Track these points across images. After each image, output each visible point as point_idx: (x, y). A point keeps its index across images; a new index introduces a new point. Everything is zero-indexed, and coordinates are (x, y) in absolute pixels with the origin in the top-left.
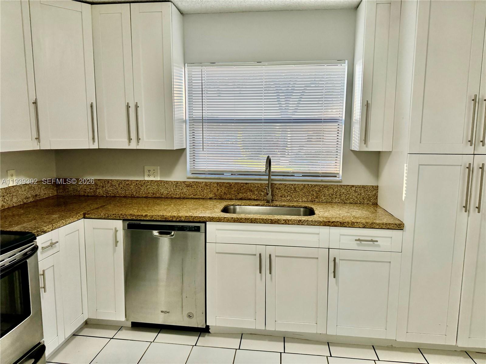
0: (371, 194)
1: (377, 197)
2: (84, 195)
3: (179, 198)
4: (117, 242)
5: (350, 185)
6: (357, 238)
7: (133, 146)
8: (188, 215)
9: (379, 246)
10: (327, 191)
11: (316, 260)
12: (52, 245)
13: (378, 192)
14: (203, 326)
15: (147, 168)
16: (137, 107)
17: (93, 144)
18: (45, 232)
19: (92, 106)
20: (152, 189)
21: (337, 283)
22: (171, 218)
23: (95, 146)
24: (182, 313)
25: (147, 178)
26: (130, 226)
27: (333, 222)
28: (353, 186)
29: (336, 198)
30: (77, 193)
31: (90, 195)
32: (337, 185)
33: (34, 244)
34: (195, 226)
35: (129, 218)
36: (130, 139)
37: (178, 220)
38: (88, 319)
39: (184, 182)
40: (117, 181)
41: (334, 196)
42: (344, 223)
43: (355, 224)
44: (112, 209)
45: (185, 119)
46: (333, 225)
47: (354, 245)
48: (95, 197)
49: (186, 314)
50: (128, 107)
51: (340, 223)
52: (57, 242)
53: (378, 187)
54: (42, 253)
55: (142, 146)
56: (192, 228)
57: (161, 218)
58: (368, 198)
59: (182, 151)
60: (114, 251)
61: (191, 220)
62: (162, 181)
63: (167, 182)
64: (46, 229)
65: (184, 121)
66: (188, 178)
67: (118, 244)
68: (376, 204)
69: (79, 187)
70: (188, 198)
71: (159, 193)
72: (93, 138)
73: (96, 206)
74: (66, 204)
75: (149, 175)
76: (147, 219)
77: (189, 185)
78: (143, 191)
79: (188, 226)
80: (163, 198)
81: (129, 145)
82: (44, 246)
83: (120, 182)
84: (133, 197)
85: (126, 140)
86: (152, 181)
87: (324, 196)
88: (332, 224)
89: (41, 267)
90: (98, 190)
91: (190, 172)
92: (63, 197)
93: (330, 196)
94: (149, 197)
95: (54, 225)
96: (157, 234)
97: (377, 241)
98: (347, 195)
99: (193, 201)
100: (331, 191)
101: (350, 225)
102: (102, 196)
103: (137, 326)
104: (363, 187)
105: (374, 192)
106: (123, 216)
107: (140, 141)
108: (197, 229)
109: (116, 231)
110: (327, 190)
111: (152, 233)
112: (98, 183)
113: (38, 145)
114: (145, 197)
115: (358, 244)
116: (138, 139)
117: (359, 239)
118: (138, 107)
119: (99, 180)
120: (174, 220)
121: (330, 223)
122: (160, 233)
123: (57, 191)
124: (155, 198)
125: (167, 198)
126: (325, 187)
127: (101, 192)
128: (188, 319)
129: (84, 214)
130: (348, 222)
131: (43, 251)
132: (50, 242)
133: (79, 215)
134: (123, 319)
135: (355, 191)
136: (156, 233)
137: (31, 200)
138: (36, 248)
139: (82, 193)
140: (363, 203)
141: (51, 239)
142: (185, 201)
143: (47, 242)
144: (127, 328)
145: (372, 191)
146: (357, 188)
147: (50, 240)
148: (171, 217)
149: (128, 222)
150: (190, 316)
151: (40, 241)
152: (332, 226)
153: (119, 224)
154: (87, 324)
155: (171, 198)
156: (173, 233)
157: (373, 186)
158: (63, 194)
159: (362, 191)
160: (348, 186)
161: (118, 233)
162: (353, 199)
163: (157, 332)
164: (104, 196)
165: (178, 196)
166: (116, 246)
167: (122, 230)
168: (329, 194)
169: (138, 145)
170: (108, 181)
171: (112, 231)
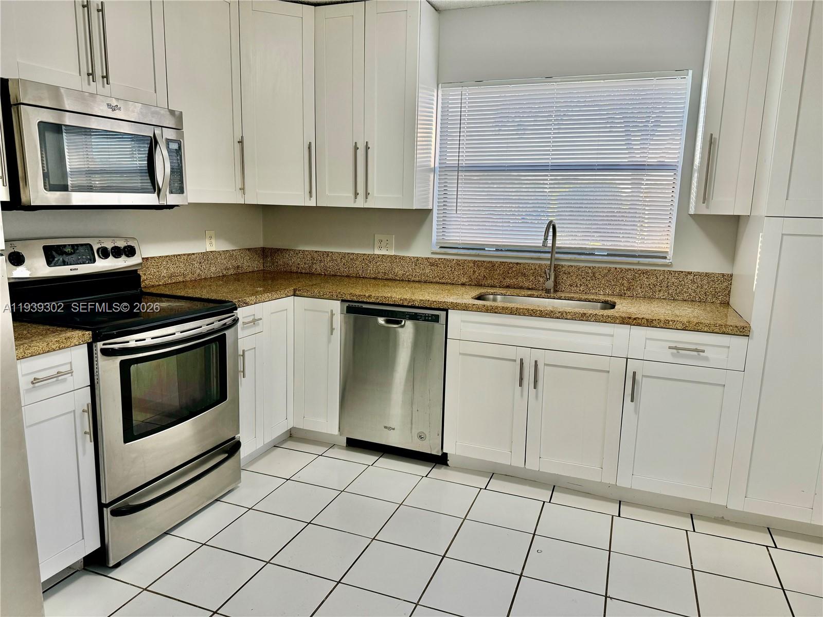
0: (720, 287)
1: (730, 292)
2: (297, 272)
3: (419, 282)
4: (332, 329)
5: (684, 272)
6: (673, 345)
7: (360, 203)
8: (424, 299)
9: (706, 359)
10: (645, 280)
11: (605, 374)
12: (255, 321)
13: (731, 284)
14: (438, 452)
15: (378, 237)
16: (367, 148)
17: (310, 200)
18: (247, 304)
19: (310, 148)
20: (384, 267)
21: (637, 411)
22: (402, 302)
23: (312, 203)
24: (411, 432)
25: (377, 252)
26: (350, 310)
27: (635, 319)
28: (690, 273)
29: (660, 291)
30: (288, 269)
31: (303, 271)
32: (664, 271)
33: (234, 315)
34: (433, 315)
35: (349, 298)
36: (356, 194)
37: (410, 304)
38: (293, 428)
39: (427, 259)
40: (339, 253)
41: (658, 288)
42: (653, 320)
43: (671, 322)
44: (329, 288)
45: (433, 166)
46: (636, 323)
47: (667, 355)
48: (310, 275)
49: (417, 433)
50: (356, 148)
51: (647, 320)
52: (261, 319)
53: (732, 276)
54: (243, 329)
55: (371, 204)
56: (429, 316)
57: (388, 300)
58: (714, 293)
59: (427, 212)
60: (329, 341)
61: (427, 305)
62: (396, 256)
63: (402, 258)
64: (248, 300)
65: (432, 168)
66: (433, 253)
67: (335, 332)
68: (726, 304)
69: (291, 260)
70: (431, 282)
71: (393, 273)
72: (310, 192)
73: (310, 283)
74: (273, 279)
75: (380, 248)
76: (371, 301)
77: (433, 263)
78: (371, 270)
79: (423, 314)
80: (398, 280)
81: (355, 202)
82: (246, 320)
83: (344, 255)
84: (358, 277)
85: (352, 195)
86: (384, 255)
87: (641, 288)
88: (635, 321)
89: (242, 345)
90: (314, 266)
91: (437, 245)
92: (270, 273)
93: (650, 287)
94: (379, 279)
95: (258, 297)
96: (383, 322)
97: (703, 351)
98: (679, 287)
99: (437, 287)
100: (653, 280)
101: (662, 325)
102: (320, 274)
103: (354, 444)
104: (707, 275)
105: (725, 284)
106: (342, 295)
107: (369, 197)
108: (436, 319)
109: (332, 315)
110: (647, 278)
111: (377, 320)
112: (316, 255)
113: (242, 197)
114: (373, 278)
115: (673, 354)
116: (367, 194)
117: (676, 347)
118: (369, 148)
119: (316, 252)
120: (405, 304)
121: (630, 320)
122: (388, 322)
123: (264, 265)
124: (387, 279)
125: (402, 280)
126: (644, 273)
127: (319, 268)
128: (419, 440)
129: (295, 290)
130: (659, 319)
131: (243, 327)
132: (252, 317)
133: (288, 290)
134: (336, 432)
135: (693, 282)
136: (381, 321)
137: (231, 272)
138: (236, 321)
139: (294, 269)
140: (704, 302)
141: (254, 315)
142: (425, 286)
143: (248, 318)
144: (340, 447)
145: (721, 281)
146: (697, 276)
147: (252, 315)
148: (401, 300)
149: (347, 304)
150: (421, 437)
151: (241, 313)
152: (634, 325)
153: (336, 306)
154: (292, 436)
155: (408, 281)
156: (403, 323)
157: (723, 275)
158: (272, 269)
159: (705, 282)
160: (682, 272)
161: (335, 318)
162: (688, 294)
163: (377, 456)
164: (322, 275)
165: (417, 279)
166: (332, 334)
167: (339, 315)
168: (650, 285)
169: (366, 202)
170: (327, 253)
171: (327, 314)
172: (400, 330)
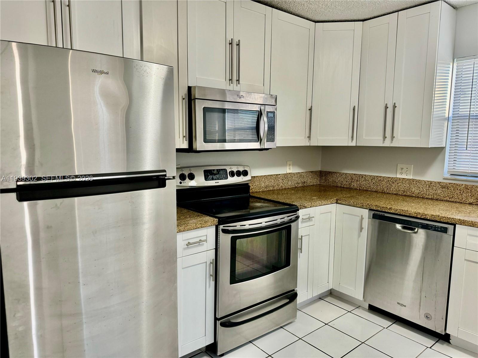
2: (341, 187)
3: (432, 199)
4: (361, 229)
7: (387, 143)
8: (435, 214)
12: (310, 219)
14: (442, 332)
15: (400, 166)
16: (395, 107)
17: (352, 142)
18: (305, 207)
19: (354, 109)
20: (402, 187)
22: (416, 215)
23: (353, 144)
24: (419, 312)
25: (399, 176)
26: (375, 217)
30: (335, 184)
31: (345, 186)
33: (297, 214)
34: (442, 227)
35: (374, 208)
36: (385, 137)
37: (422, 217)
38: (332, 289)
39: (439, 183)
40: (371, 176)
44: (361, 200)
48: (349, 189)
49: (424, 314)
50: (386, 107)
52: (313, 217)
54: (302, 222)
55: (395, 144)
56: (438, 228)
57: (405, 212)
59: (441, 150)
60: (359, 236)
61: (437, 219)
62: (414, 180)
63: (419, 181)
64: (306, 205)
65: (447, 118)
66: (444, 179)
67: (363, 230)
69: (337, 179)
70: (442, 200)
71: (410, 192)
72: (352, 137)
73: (348, 195)
74: (325, 191)
75: (401, 173)
76: (391, 212)
77: (444, 187)
78: (394, 188)
79: (433, 225)
80: (414, 197)
81: (383, 143)
82: (304, 217)
83: (374, 178)
84: (383, 193)
85: (381, 138)
86: (404, 179)
89: (301, 232)
90: (353, 183)
91: (448, 173)
92: (324, 186)
94: (399, 195)
95: (312, 203)
96: (400, 228)
99: (447, 204)
102: (356, 189)
103: (373, 309)
106: (370, 206)
107: (394, 139)
108: (445, 230)
109: (362, 218)
111: (395, 226)
112: (354, 176)
113: (309, 142)
114: (395, 194)
116: (393, 137)
118: (396, 107)
119: (354, 174)
120: (419, 216)
122: (404, 228)
123: (320, 181)
124: (405, 196)
125: (418, 197)
127: (355, 185)
128: (425, 319)
129: (337, 200)
131: (303, 221)
132: (309, 216)
133: (333, 199)
134: (361, 298)
136: (399, 226)
137: (300, 185)
138: (298, 217)
139: (339, 185)
141: (309, 214)
142: (437, 203)
143: (307, 216)
144: (364, 309)
147: (308, 214)
148: (415, 213)
149: (373, 212)
150: (427, 317)
151: (301, 213)
153: (365, 213)
154: (332, 293)
155: (423, 198)
156: (416, 230)
158: (325, 184)
161: (364, 221)
164: (358, 189)
165: (430, 197)
166: (361, 231)
167: (367, 219)
169: (392, 142)
170: (362, 176)
171: (358, 217)
172: (414, 235)
